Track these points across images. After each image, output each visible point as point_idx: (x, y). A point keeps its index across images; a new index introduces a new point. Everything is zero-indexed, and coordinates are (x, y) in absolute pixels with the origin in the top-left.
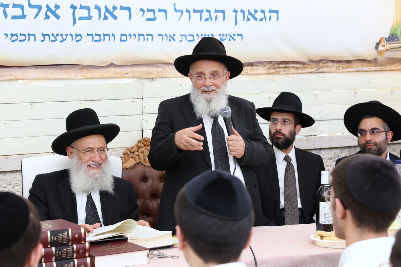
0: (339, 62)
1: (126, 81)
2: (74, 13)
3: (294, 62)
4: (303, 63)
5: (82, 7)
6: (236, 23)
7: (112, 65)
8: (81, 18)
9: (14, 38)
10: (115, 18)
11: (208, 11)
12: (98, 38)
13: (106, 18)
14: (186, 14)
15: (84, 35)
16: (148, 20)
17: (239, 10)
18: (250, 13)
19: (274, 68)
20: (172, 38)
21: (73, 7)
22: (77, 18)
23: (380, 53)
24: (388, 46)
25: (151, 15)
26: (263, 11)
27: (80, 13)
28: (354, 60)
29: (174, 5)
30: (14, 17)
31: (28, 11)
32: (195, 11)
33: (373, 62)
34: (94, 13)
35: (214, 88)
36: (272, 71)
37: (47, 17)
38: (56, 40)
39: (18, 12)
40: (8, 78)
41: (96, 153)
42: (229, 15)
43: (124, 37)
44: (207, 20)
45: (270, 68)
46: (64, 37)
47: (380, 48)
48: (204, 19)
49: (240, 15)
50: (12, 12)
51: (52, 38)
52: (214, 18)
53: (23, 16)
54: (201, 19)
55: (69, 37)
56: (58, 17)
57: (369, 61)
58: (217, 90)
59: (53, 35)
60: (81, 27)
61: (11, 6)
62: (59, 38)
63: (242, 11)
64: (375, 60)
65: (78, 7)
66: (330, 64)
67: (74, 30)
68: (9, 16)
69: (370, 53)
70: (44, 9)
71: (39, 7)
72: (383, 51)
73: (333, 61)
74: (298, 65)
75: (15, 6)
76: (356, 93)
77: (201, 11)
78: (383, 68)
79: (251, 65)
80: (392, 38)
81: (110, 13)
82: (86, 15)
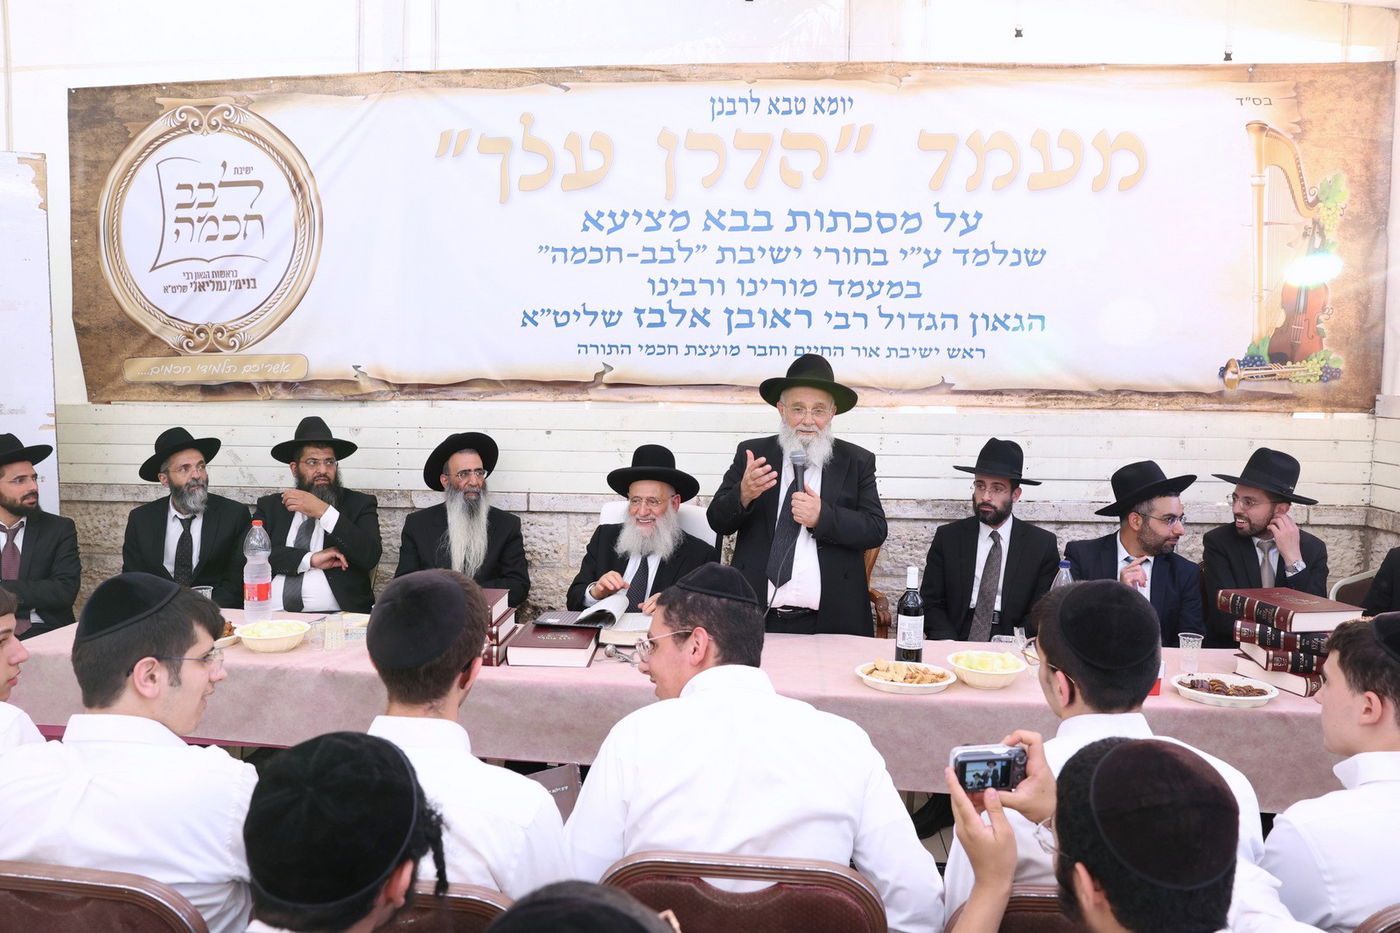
0: (1154, 394)
2: (729, 320)
3: (1071, 392)
4: (1089, 395)
5: (740, 311)
6: (975, 334)
8: (738, 326)
9: (651, 350)
10: (788, 325)
11: (931, 316)
12: (762, 351)
13: (774, 325)
14: (897, 321)
15: (743, 347)
16: (836, 327)
17: (980, 315)
18: (996, 318)
19: (1038, 400)
20: (875, 352)
21: (729, 312)
22: (733, 325)
23: (1230, 384)
24: (1243, 373)
25: (841, 321)
26: (1018, 317)
27: (737, 319)
28: (1180, 393)
29: (879, 307)
30: (650, 325)
31: (668, 316)
32: (911, 316)
33: (1218, 396)
34: (758, 318)
35: (815, 428)
36: (1033, 403)
37: (693, 324)
38: (705, 353)
39: (656, 318)
40: (644, 399)
41: (644, 504)
44: (928, 328)
45: (1030, 399)
46: (716, 350)
47: (1229, 375)
48: (924, 327)
49: (981, 322)
50: (647, 318)
51: (699, 351)
52: (939, 325)
53: (662, 324)
54: (920, 326)
55: (722, 350)
56: (707, 324)
57: (1209, 396)
58: (819, 432)
59: (700, 347)
60: (740, 337)
61: (647, 311)
62: (709, 351)
63: (985, 316)
64: (1220, 394)
65: (736, 311)
66: (1137, 397)
67: (729, 341)
68: (645, 323)
69: (1210, 382)
70: (689, 314)
71: (683, 312)
72: (1235, 380)
73: (1142, 393)
74: (1080, 397)
75: (652, 311)
76: (1182, 443)
77: (921, 316)
78: (1235, 407)
79: (999, 393)
80: (1251, 361)
81: (781, 318)
82: (747, 321)
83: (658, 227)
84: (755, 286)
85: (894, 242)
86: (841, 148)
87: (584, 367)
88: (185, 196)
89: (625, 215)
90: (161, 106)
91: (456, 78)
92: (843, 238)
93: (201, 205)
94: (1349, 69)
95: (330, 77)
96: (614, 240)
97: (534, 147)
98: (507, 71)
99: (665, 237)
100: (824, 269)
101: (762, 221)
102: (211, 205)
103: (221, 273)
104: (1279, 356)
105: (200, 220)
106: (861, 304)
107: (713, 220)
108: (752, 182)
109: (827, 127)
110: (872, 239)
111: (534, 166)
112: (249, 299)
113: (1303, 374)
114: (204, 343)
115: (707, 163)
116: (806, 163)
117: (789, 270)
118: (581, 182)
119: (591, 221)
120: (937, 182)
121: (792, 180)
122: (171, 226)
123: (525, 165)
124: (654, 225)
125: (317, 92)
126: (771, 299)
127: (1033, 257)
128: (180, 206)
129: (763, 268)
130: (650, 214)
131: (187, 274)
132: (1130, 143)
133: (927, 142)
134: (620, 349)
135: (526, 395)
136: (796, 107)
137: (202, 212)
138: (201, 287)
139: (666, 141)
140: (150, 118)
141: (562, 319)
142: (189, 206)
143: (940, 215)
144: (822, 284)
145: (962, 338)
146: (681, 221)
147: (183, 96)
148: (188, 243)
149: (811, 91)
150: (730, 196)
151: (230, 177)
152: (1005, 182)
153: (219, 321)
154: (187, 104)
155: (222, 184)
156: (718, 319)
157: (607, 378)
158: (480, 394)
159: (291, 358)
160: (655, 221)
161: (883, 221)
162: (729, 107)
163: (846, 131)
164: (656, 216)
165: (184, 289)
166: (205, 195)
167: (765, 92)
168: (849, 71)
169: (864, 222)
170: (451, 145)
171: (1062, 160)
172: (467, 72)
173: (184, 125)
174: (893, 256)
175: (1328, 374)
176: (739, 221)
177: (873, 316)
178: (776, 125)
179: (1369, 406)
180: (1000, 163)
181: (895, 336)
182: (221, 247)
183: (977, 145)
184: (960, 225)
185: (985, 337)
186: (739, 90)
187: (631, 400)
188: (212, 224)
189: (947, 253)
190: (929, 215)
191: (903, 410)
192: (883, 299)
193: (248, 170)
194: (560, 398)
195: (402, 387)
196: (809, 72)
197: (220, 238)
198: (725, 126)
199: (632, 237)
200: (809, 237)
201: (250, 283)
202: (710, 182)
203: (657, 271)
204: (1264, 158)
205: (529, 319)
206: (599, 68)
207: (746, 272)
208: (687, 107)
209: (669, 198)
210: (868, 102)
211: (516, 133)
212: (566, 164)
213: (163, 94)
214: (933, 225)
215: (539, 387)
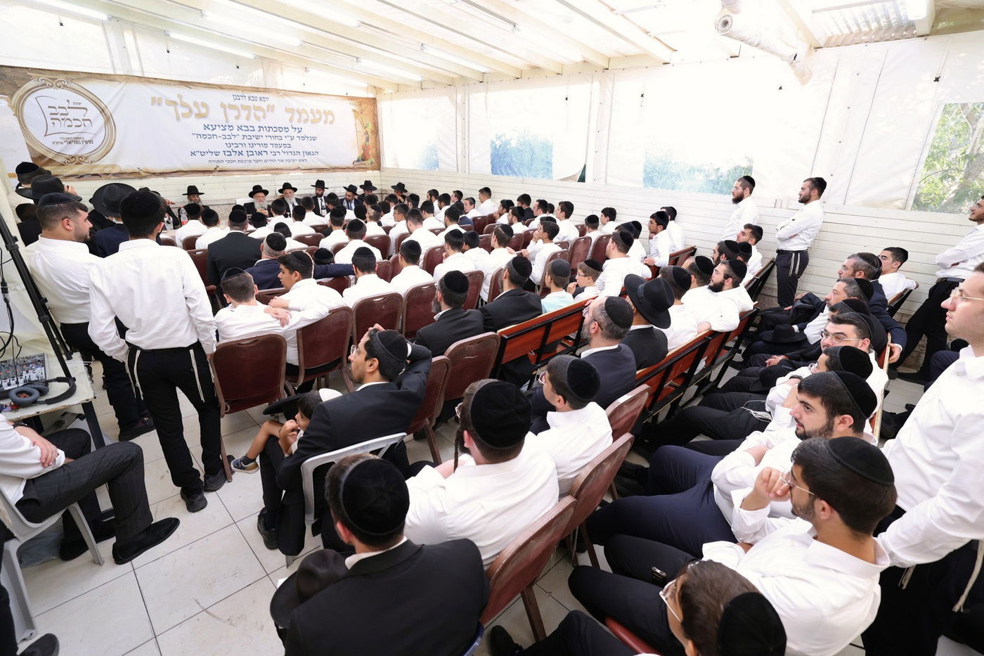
1: (268, 175)
3: (325, 169)
5: (250, 151)
6: (304, 156)
7: (263, 170)
8: (250, 155)
9: (229, 162)
11: (294, 152)
12: (257, 161)
13: (259, 155)
14: (286, 153)
15: (252, 161)
16: (273, 155)
17: (304, 152)
18: (308, 152)
20: (283, 161)
24: (358, 163)
25: (274, 153)
26: (313, 152)
27: (249, 153)
28: (346, 168)
30: (228, 155)
31: (232, 153)
32: (289, 152)
33: (353, 168)
34: (255, 153)
37: (239, 155)
39: (229, 153)
40: (228, 174)
42: (302, 153)
43: (266, 161)
48: (293, 155)
50: (227, 153)
51: (241, 162)
52: (296, 154)
53: (231, 155)
55: (247, 161)
56: (242, 155)
57: (351, 168)
59: (241, 160)
60: (251, 158)
61: (226, 151)
62: (244, 162)
63: (306, 152)
67: (248, 159)
68: (226, 155)
69: (351, 165)
70: (238, 152)
71: (236, 152)
72: (357, 165)
75: (228, 151)
77: (292, 152)
78: (356, 170)
79: (311, 169)
80: (358, 161)
81: (260, 153)
82: (252, 154)
84: (253, 145)
85: (283, 134)
86: (268, 111)
87: (212, 166)
88: (53, 111)
89: (215, 126)
90: (31, 76)
91: (152, 80)
92: (271, 133)
93: (61, 114)
94: (368, 99)
95: (105, 74)
96: (214, 132)
97: (184, 105)
98: (170, 80)
99: (227, 132)
100: (269, 141)
101: (252, 129)
102: (67, 114)
103: (77, 138)
104: (363, 160)
105: (63, 119)
106: (278, 149)
107: (240, 128)
108: (248, 118)
109: (264, 105)
110: (278, 134)
111: (186, 111)
112: (90, 148)
113: (368, 163)
114: (74, 162)
115: (235, 113)
116: (260, 114)
117: (261, 141)
118: (200, 116)
119: (206, 127)
120: (291, 120)
121: (258, 118)
122: (50, 122)
123: (181, 110)
125: (100, 79)
126: (257, 148)
127: (314, 139)
128: (51, 114)
129: (254, 141)
130: (222, 126)
131: (62, 138)
132: (330, 113)
133: (287, 110)
134: (220, 162)
136: (254, 99)
137: (63, 117)
138: (70, 143)
139: (223, 106)
140: (28, 79)
141: (203, 154)
142: (57, 114)
143: (293, 128)
144: (269, 144)
145: (301, 157)
146: (231, 128)
147: (40, 73)
148: (58, 126)
149: (259, 95)
150: (242, 122)
151: (72, 105)
152: (306, 121)
153: (80, 154)
154: (43, 77)
155: (69, 108)
156: (244, 153)
157: (218, 169)
158: (180, 175)
159: (113, 166)
160: (224, 128)
161: (280, 129)
162: (238, 98)
163: (268, 106)
164: (224, 126)
165: (62, 143)
166: (63, 111)
167: (247, 95)
168: (266, 90)
169: (276, 129)
170: (156, 101)
171: (317, 116)
172: (155, 79)
173: (44, 85)
174: (283, 138)
175: (372, 163)
176: (246, 128)
177: (281, 152)
178: (251, 103)
179: (379, 169)
180: (304, 116)
181: (285, 157)
182: (73, 129)
183: (300, 113)
184: (297, 130)
185: (306, 157)
186: (240, 93)
187: (225, 175)
188: (69, 121)
189: (295, 138)
190: (290, 128)
191: (291, 174)
192: (283, 148)
193: (79, 104)
195: (154, 174)
196: (257, 90)
197: (74, 126)
198: (238, 103)
199: (218, 131)
200: (264, 133)
201: (91, 141)
202: (237, 118)
203: (227, 141)
204: (356, 117)
205: (193, 154)
206: (199, 83)
207: (250, 141)
208: (227, 97)
209: (227, 121)
210: (273, 99)
211: (178, 100)
212: (195, 110)
213: (30, 72)
214: (291, 130)
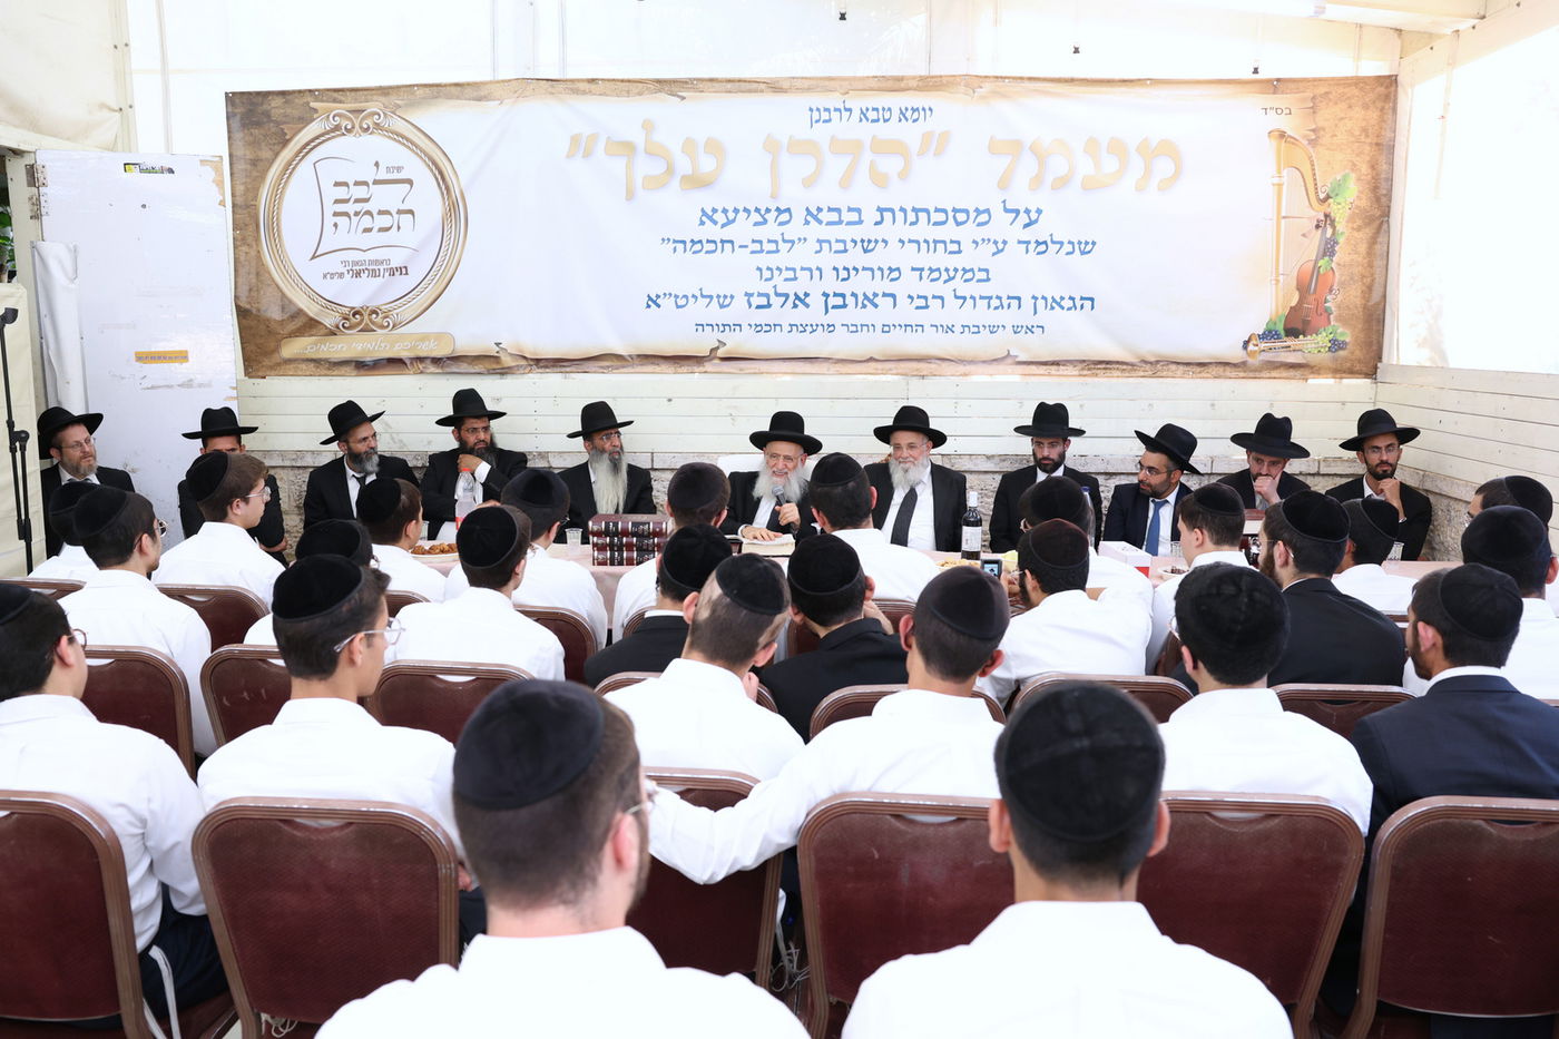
0: (1188, 364)
1: (889, 378)
2: (826, 301)
3: (1118, 363)
4: (1132, 365)
5: (835, 295)
6: (1035, 313)
7: (871, 359)
8: (833, 307)
9: (759, 328)
10: (876, 306)
11: (999, 298)
12: (854, 329)
13: (864, 306)
14: (970, 302)
15: (838, 326)
16: (917, 308)
17: (1040, 297)
18: (1054, 300)
19: (1089, 369)
20: (950, 329)
21: (826, 295)
22: (830, 306)
23: (1251, 355)
24: (1263, 345)
25: (922, 302)
26: (1072, 298)
27: (833, 301)
28: (1211, 363)
29: (955, 290)
30: (758, 307)
31: (773, 299)
32: (981, 298)
33: (1240, 366)
36: (1085, 372)
37: (795, 306)
38: (805, 331)
39: (763, 301)
40: (752, 371)
42: (1027, 303)
43: (886, 328)
44: (996, 308)
45: (1083, 369)
46: (815, 328)
47: (1251, 347)
48: (992, 307)
49: (1041, 303)
50: (755, 301)
51: (801, 329)
52: (1006, 306)
53: (769, 306)
54: (989, 307)
55: (820, 328)
56: (807, 306)
57: (1235, 365)
59: (801, 325)
60: (835, 317)
61: (756, 295)
62: (809, 329)
63: (1044, 298)
64: (1244, 363)
65: (832, 294)
66: (1173, 367)
67: (826, 320)
68: (754, 306)
69: (1237, 354)
70: (792, 298)
71: (787, 296)
72: (1255, 351)
73: (1178, 363)
74: (1125, 367)
75: (760, 295)
76: (1213, 405)
77: (990, 298)
78: (1257, 375)
79: (1056, 363)
80: (1269, 335)
81: (870, 300)
82: (841, 303)
83: (765, 221)
84: (845, 274)
85: (967, 233)
86: (922, 153)
87: (701, 344)
88: (342, 193)
89: (736, 211)
90: (316, 110)
91: (582, 86)
92: (923, 231)
93: (357, 201)
94: (1358, 82)
95: (468, 84)
96: (727, 233)
97: (654, 152)
98: (629, 81)
99: (771, 230)
100: (907, 258)
101: (854, 217)
102: (367, 200)
103: (377, 262)
104: (1292, 332)
105: (356, 214)
106: (939, 288)
107: (812, 215)
108: (846, 182)
109: (910, 133)
110: (949, 232)
111: (657, 168)
112: (403, 284)
113: (1312, 346)
114: (359, 324)
115: (807, 166)
116: (891, 165)
117: (879, 258)
118: (696, 182)
119: (707, 216)
120: (1004, 183)
121: (880, 180)
122: (330, 220)
123: (646, 167)
124: (762, 220)
125: (458, 98)
126: (862, 284)
127: (1086, 248)
128: (337, 202)
129: (855, 257)
130: (757, 210)
131: (344, 263)
132: (1168, 149)
133: (994, 148)
134: (733, 328)
135: (650, 368)
136: (882, 115)
137: (358, 207)
138: (358, 274)
139: (771, 146)
140: (305, 121)
141: (681, 302)
142: (347, 201)
143: (1007, 211)
144: (906, 271)
145: (1024, 316)
146: (785, 217)
147: (335, 101)
148: (344, 233)
149: (897, 101)
150: (826, 195)
151: (383, 175)
152: (1062, 183)
153: (373, 304)
154: (340, 108)
155: (376, 182)
156: (816, 301)
157: (720, 353)
158: (608, 367)
159: (439, 336)
160: (762, 217)
161: (959, 215)
162: (825, 116)
163: (927, 137)
164: (763, 212)
165: (341, 275)
166: (361, 192)
167: (857, 103)
168: (930, 84)
169: (941, 217)
170: (580, 147)
171: (1110, 164)
172: (592, 81)
173: (337, 128)
174: (967, 246)
175: (1336, 345)
176: (834, 217)
177: (949, 298)
178: (866, 131)
179: (1372, 373)
180: (1058, 166)
181: (969, 315)
182: (376, 238)
183: (1040, 156)
184: (1023, 218)
185: (1044, 316)
186: (834, 100)
187: (742, 372)
188: (367, 217)
189: (1012, 243)
190: (997, 211)
191: (975, 378)
192: (958, 283)
193: (399, 169)
194: (679, 370)
195: (538, 361)
196: (896, 84)
197: (375, 230)
198: (821, 133)
199: (743, 230)
200: (893, 230)
201: (403, 270)
202: (809, 182)
203: (765, 260)
204: (1283, 162)
205: (653, 301)
206: (711, 80)
207: (841, 260)
208: (787, 117)
209: (774, 197)
210: (947, 110)
211: (639, 139)
212: (684, 165)
213: (317, 99)
214: (1001, 219)
215: (662, 361)
